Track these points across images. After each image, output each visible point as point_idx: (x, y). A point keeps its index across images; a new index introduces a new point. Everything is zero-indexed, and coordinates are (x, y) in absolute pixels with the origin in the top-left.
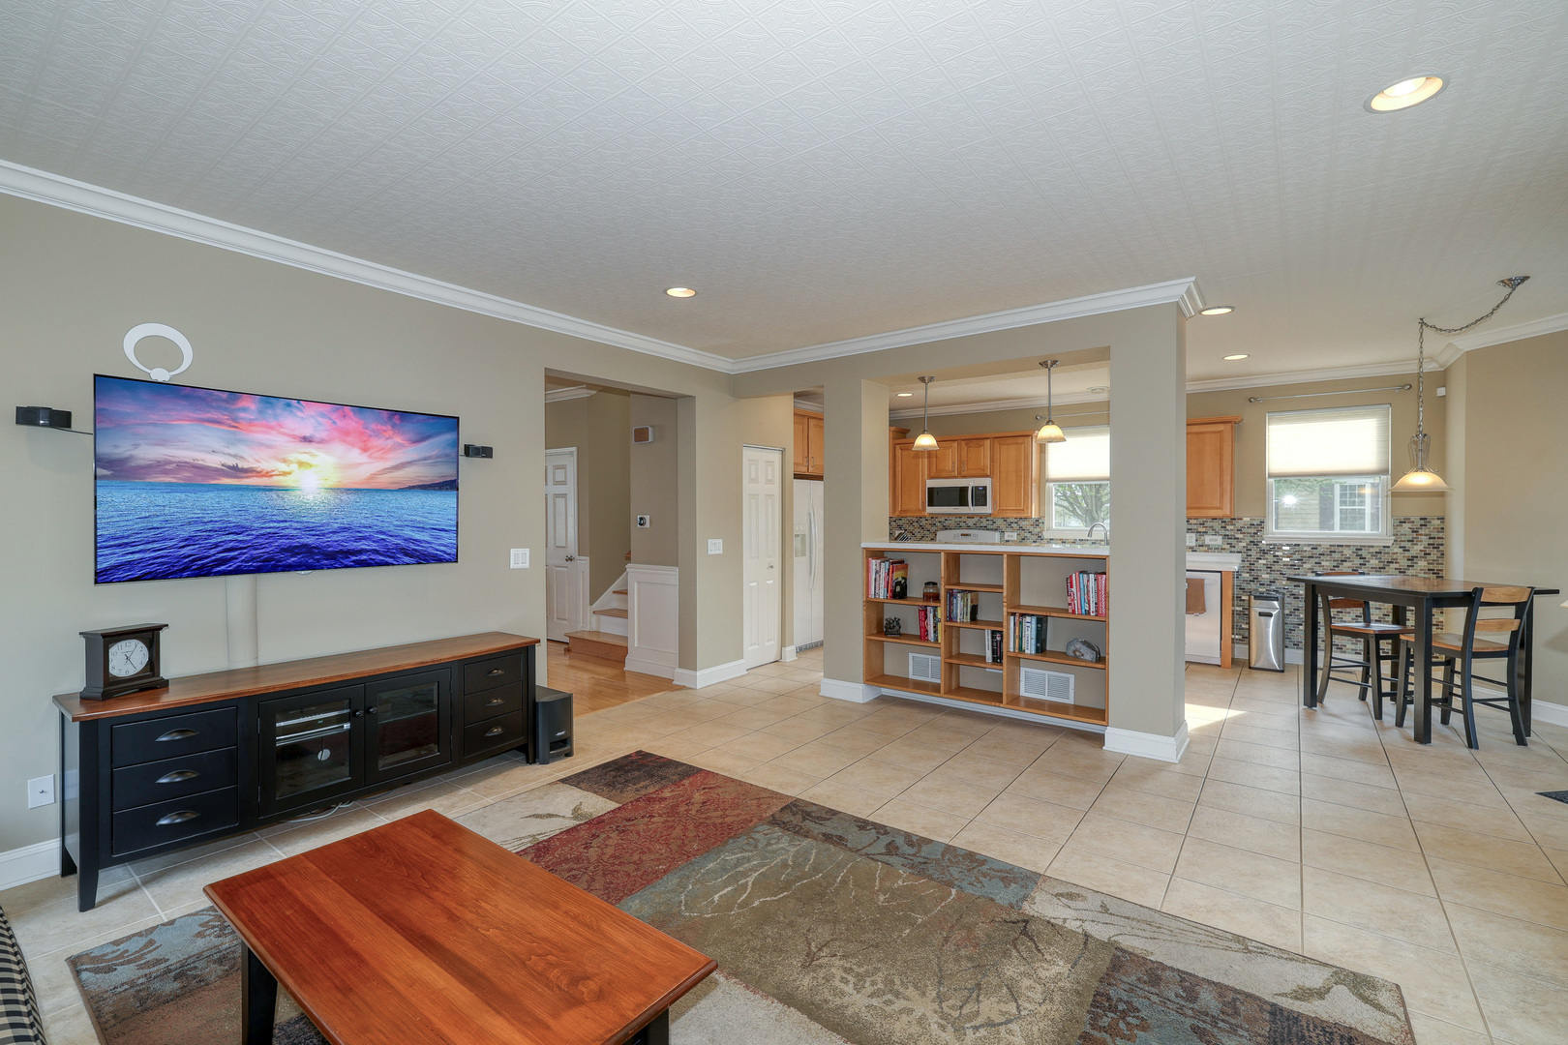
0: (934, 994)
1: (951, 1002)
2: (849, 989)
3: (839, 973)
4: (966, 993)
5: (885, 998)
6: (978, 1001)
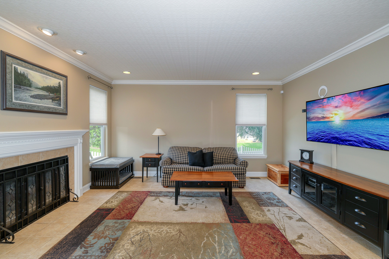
0: (150, 236)
1: (146, 235)
2: (168, 230)
3: (172, 231)
4: (143, 239)
5: (160, 231)
6: (140, 238)
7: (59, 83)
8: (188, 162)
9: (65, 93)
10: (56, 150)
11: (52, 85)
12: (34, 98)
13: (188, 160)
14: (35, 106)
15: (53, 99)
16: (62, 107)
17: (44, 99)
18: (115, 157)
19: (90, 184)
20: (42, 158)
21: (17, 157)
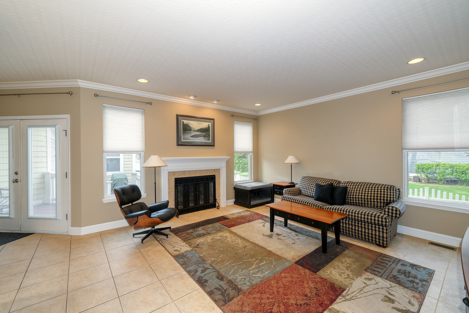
6: (220, 239)
7: (209, 125)
8: (314, 195)
9: (213, 131)
10: (207, 170)
11: (204, 127)
12: (193, 137)
13: (314, 193)
14: (193, 142)
15: (204, 136)
16: (210, 141)
17: (199, 137)
18: (261, 181)
19: (234, 200)
20: (198, 174)
21: (184, 172)
